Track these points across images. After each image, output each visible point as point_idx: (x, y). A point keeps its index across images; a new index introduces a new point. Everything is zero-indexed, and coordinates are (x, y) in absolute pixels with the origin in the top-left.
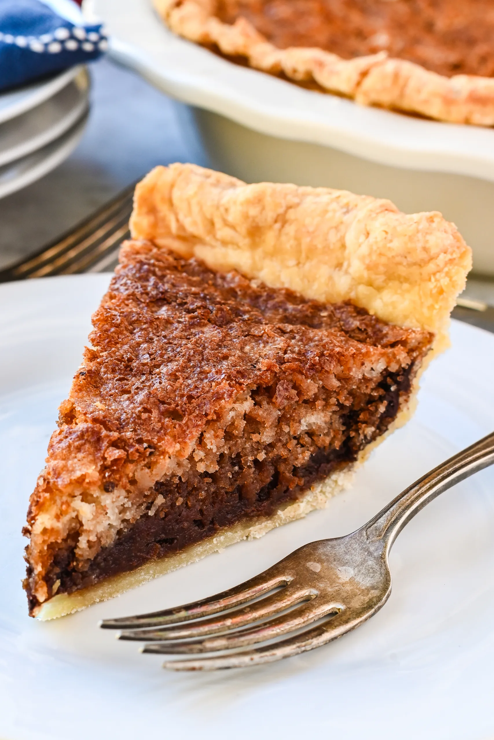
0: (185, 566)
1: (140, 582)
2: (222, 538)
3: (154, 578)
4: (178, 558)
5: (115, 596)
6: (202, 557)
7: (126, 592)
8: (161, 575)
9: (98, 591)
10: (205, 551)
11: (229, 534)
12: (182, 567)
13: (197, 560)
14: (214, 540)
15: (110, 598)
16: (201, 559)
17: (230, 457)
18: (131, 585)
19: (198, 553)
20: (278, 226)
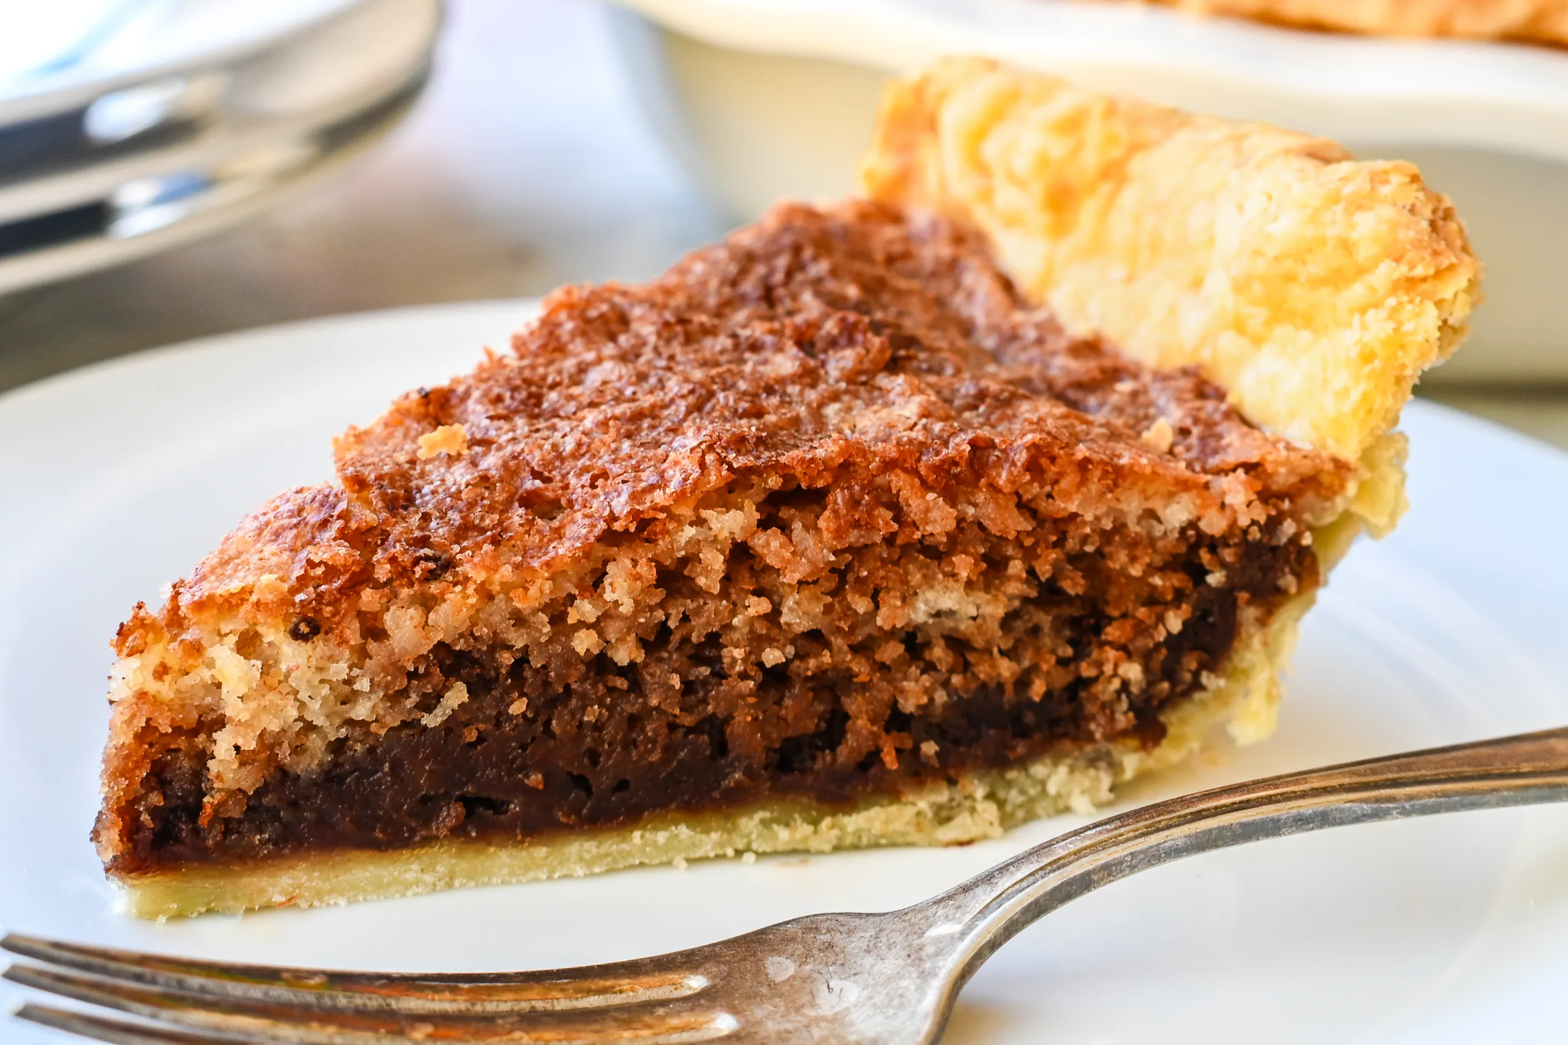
0: (544, 877)
1: (405, 887)
2: (662, 837)
3: (450, 886)
4: (524, 853)
5: (332, 902)
6: (597, 870)
7: (365, 899)
8: (473, 883)
9: (280, 876)
10: (607, 855)
11: (683, 831)
12: (536, 880)
13: (580, 871)
14: (637, 834)
15: (316, 903)
16: (593, 875)
17: (686, 640)
18: (380, 888)
19: (587, 856)
20: (1106, 188)
